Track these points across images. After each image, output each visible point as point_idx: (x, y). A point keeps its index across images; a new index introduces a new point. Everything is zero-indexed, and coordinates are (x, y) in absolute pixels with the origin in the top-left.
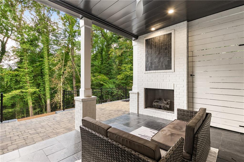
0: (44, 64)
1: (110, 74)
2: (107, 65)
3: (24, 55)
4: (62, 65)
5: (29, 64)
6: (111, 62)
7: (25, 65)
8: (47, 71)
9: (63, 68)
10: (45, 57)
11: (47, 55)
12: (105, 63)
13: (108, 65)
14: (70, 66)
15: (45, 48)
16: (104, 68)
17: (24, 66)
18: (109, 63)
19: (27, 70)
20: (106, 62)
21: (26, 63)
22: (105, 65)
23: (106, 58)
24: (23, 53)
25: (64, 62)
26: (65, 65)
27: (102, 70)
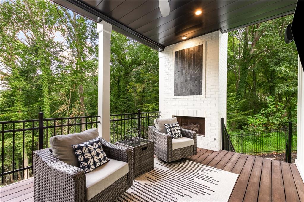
0: (44, 104)
1: (129, 112)
2: (125, 100)
3: (16, 94)
4: (67, 105)
5: (23, 105)
6: (129, 96)
7: (18, 108)
8: (47, 113)
9: (68, 110)
10: (45, 96)
11: (48, 93)
12: (122, 98)
13: (127, 100)
14: (78, 108)
15: (45, 85)
16: (121, 103)
17: (16, 109)
18: (127, 98)
19: (21, 114)
20: (124, 95)
21: (19, 104)
22: (122, 100)
23: (123, 91)
24: (16, 92)
25: (70, 101)
26: (71, 107)
27: (120, 106)
